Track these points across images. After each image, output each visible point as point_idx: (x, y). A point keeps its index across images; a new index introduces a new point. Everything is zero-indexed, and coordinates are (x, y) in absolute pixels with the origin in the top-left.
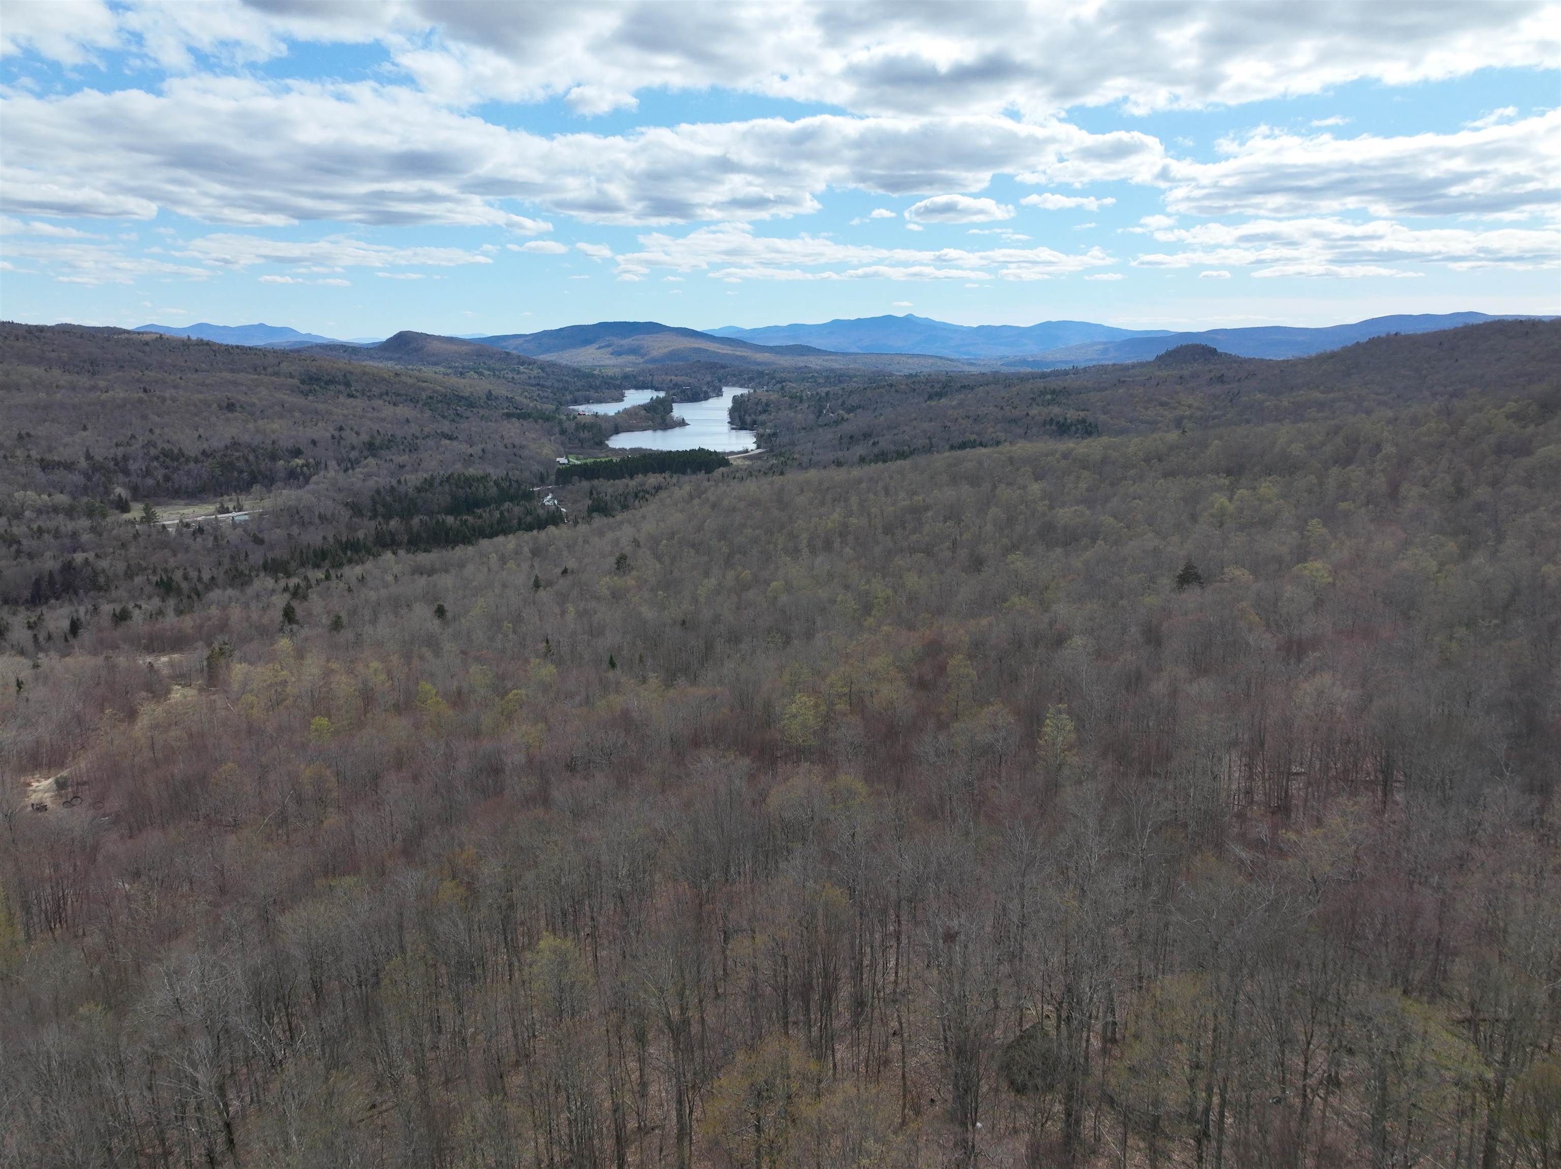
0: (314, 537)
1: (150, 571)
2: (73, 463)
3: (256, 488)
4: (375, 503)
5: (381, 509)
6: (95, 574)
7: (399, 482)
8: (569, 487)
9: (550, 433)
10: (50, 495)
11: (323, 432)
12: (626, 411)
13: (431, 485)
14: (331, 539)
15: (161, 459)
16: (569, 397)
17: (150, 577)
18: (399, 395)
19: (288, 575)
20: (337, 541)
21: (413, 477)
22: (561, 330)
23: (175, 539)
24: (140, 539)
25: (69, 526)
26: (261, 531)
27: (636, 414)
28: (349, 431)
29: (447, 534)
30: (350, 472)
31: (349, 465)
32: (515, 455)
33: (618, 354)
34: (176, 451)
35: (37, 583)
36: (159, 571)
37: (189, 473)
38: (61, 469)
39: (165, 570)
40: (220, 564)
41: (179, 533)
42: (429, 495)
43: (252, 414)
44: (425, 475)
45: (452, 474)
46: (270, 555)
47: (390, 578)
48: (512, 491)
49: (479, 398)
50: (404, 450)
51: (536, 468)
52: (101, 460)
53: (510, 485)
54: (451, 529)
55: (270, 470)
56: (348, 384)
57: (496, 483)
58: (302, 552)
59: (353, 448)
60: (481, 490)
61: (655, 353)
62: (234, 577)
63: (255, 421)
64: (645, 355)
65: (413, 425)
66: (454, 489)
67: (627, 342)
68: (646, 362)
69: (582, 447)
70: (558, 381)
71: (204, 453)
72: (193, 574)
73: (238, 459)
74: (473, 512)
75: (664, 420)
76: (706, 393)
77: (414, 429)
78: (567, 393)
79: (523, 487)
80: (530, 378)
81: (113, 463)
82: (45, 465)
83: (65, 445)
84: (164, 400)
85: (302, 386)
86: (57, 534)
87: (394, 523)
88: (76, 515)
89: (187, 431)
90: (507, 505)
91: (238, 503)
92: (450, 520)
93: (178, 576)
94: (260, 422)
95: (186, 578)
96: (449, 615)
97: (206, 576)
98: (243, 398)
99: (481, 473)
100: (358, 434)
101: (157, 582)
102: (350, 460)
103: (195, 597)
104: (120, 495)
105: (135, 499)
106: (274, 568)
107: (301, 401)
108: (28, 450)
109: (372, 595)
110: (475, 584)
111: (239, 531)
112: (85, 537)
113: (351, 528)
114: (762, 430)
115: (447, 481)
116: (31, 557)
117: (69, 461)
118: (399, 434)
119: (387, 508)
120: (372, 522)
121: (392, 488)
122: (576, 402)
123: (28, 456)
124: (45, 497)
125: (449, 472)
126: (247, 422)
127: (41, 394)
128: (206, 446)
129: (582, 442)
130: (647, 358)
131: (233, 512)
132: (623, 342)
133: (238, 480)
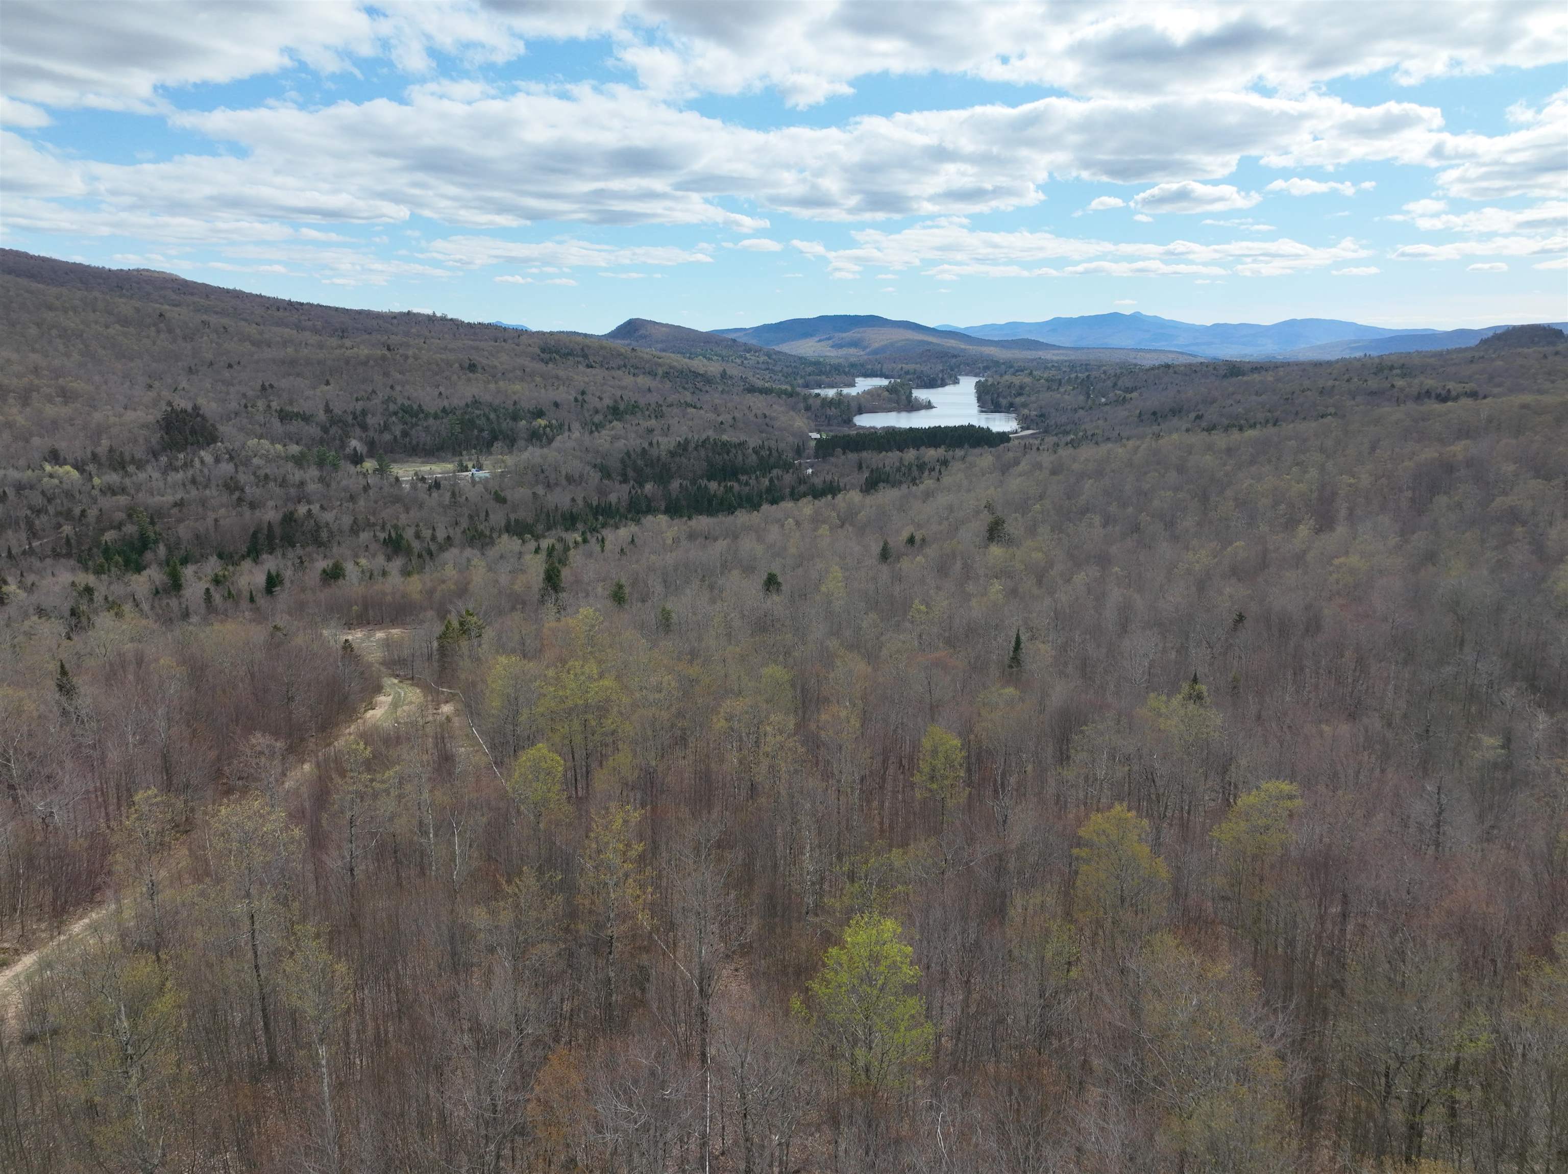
0: (561, 499)
1: (378, 528)
2: (312, 416)
3: (498, 445)
4: (625, 466)
5: (631, 473)
6: (318, 527)
7: (651, 444)
8: (833, 459)
9: (795, 408)
10: (285, 446)
11: (564, 395)
12: (865, 393)
13: (685, 449)
14: (580, 502)
15: (400, 415)
16: (801, 381)
17: (378, 534)
18: (637, 368)
19: (537, 537)
20: (588, 505)
21: (665, 441)
22: (781, 323)
23: (408, 493)
24: (371, 492)
25: (297, 475)
26: (503, 490)
27: (879, 395)
28: (591, 396)
29: (710, 502)
30: (596, 434)
31: (594, 429)
32: (767, 425)
33: (839, 346)
34: (415, 407)
35: (255, 535)
36: (388, 527)
37: (427, 429)
38: (299, 420)
39: (396, 527)
40: (457, 524)
41: (414, 487)
42: (684, 460)
43: (494, 376)
44: (678, 439)
45: (708, 438)
46: (513, 517)
47: (669, 542)
48: (772, 460)
49: (715, 377)
50: (649, 416)
51: (791, 439)
52: (340, 413)
53: (770, 454)
54: (715, 495)
55: (512, 429)
56: (585, 356)
57: (755, 451)
58: (548, 515)
59: (597, 412)
60: (740, 458)
61: (876, 345)
62: (473, 538)
63: (496, 383)
64: (867, 347)
65: (655, 394)
66: (710, 454)
67: (848, 335)
68: (868, 354)
69: (829, 425)
70: (787, 367)
71: (444, 410)
72: (427, 533)
73: (478, 416)
74: (736, 479)
75: (907, 402)
76: (943, 379)
77: (656, 397)
78: (798, 378)
79: (784, 457)
80: (758, 363)
81: (351, 417)
82: (284, 416)
83: (307, 398)
84: (406, 357)
85: (542, 355)
86: (283, 483)
87: (649, 487)
88: (305, 464)
89: (428, 388)
90: (774, 472)
91: (478, 461)
92: (713, 486)
93: (409, 534)
94: (501, 383)
95: (418, 536)
96: (786, 590)
97: (441, 535)
98: (485, 362)
99: (735, 440)
100: (601, 399)
101: (385, 539)
102: (594, 424)
103: (427, 558)
104: (355, 448)
105: (372, 453)
106: (518, 529)
107: (541, 366)
108: (270, 401)
111: (479, 488)
112: (312, 487)
113: (602, 492)
114: (1026, 411)
115: (703, 446)
116: (253, 506)
117: (308, 413)
118: (642, 402)
119: (638, 471)
120: (624, 485)
121: (644, 451)
122: (807, 386)
123: (269, 406)
124: (279, 447)
125: (704, 437)
126: (489, 382)
127: (290, 350)
128: (446, 403)
129: (829, 419)
130: (868, 350)
131: (474, 471)
132: (844, 335)
133: (477, 438)
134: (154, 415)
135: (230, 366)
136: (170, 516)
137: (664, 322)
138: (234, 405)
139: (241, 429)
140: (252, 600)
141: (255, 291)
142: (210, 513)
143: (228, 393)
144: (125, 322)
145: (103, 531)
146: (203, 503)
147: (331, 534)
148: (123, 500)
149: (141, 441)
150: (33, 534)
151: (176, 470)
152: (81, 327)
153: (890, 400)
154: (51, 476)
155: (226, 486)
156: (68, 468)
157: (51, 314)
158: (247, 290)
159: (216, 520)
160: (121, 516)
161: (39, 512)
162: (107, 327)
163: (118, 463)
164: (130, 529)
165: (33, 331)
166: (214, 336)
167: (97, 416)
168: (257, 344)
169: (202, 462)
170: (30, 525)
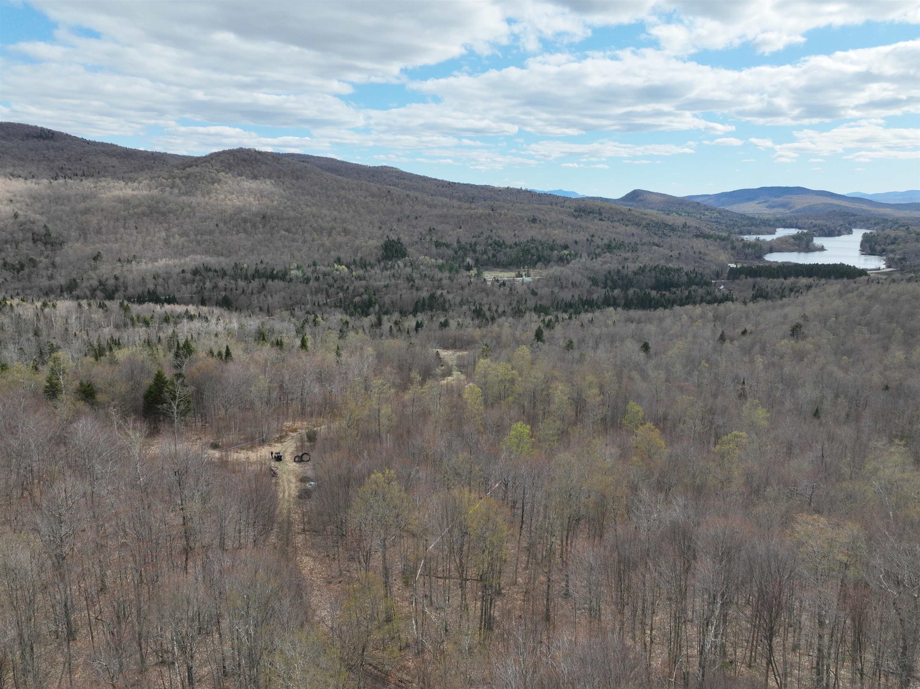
0: (566, 295)
1: (472, 304)
2: (451, 245)
3: (539, 264)
4: (607, 279)
5: (609, 283)
6: (445, 301)
7: (623, 267)
8: (737, 281)
9: (724, 248)
10: (436, 260)
11: (582, 237)
12: (779, 239)
13: (643, 271)
14: (576, 298)
15: (493, 246)
16: (737, 230)
17: (471, 307)
18: (629, 221)
19: (547, 314)
20: (580, 299)
21: (633, 265)
22: (735, 191)
23: (489, 287)
24: (471, 286)
25: (439, 275)
26: (537, 288)
27: (787, 241)
28: (597, 238)
29: (650, 302)
30: (594, 260)
31: (594, 257)
32: (700, 258)
33: (772, 207)
34: (501, 241)
35: (417, 303)
36: (477, 304)
37: (505, 254)
38: (444, 247)
39: (480, 304)
40: (510, 304)
41: (493, 284)
42: (641, 277)
43: (545, 225)
44: (640, 265)
45: (658, 265)
46: (539, 303)
47: (610, 322)
48: (697, 280)
49: (678, 226)
50: (629, 250)
51: (714, 268)
52: (464, 244)
53: (696, 276)
54: (653, 298)
55: (549, 256)
56: (600, 214)
57: (687, 274)
58: (558, 303)
59: (598, 247)
60: (676, 277)
61: (798, 207)
62: (516, 312)
63: (546, 229)
64: (791, 208)
65: (636, 237)
66: (658, 275)
67: (779, 200)
68: (792, 212)
69: (745, 259)
70: (730, 220)
71: (516, 244)
72: (494, 308)
73: (532, 248)
74: (670, 290)
75: (807, 246)
76: (839, 231)
77: (636, 239)
78: (736, 228)
79: (705, 278)
80: (711, 218)
81: (469, 246)
82: (438, 245)
83: (450, 235)
84: (501, 214)
85: (575, 213)
86: (432, 279)
87: (617, 292)
88: (443, 270)
89: (509, 232)
90: (694, 287)
91: (528, 272)
92: (654, 293)
93: (485, 308)
94: (548, 229)
95: (489, 309)
96: (652, 351)
97: (500, 310)
98: (541, 217)
99: (677, 267)
100: (602, 239)
101: (474, 310)
102: (595, 254)
103: (491, 320)
104: (468, 263)
105: (476, 265)
106: (540, 310)
107: (573, 220)
108: (432, 237)
109: (597, 331)
110: (672, 332)
111: (525, 287)
112: (445, 282)
113: (590, 292)
114: (891, 255)
115: (654, 270)
116: (418, 289)
117: (449, 243)
118: (627, 241)
119: (614, 282)
120: (603, 290)
121: (619, 271)
122: (741, 233)
123: (431, 239)
124: (433, 260)
125: (656, 264)
126: (541, 229)
127: (445, 210)
128: (517, 240)
129: (746, 255)
130: (792, 210)
131: (524, 277)
132: (776, 200)
133: (530, 260)
134: (382, 242)
135: (416, 218)
136: (382, 291)
137: (655, 191)
138: (415, 239)
139: (418, 250)
140: (408, 333)
141: (433, 177)
142: (399, 291)
143: (414, 232)
144: (373, 195)
145: (354, 297)
146: (396, 286)
147: (450, 305)
148: (364, 283)
149: (374, 255)
150: (328, 296)
151: (387, 270)
152: (355, 198)
153: (794, 245)
154: (337, 270)
155: (407, 279)
156: (344, 267)
157: (344, 192)
158: (429, 176)
159: (401, 295)
160: (362, 290)
161: (331, 286)
162: (365, 198)
163: (364, 265)
164: (365, 297)
165: (336, 200)
166: (411, 202)
167: (357, 242)
168: (430, 206)
169: (399, 266)
170: (327, 292)
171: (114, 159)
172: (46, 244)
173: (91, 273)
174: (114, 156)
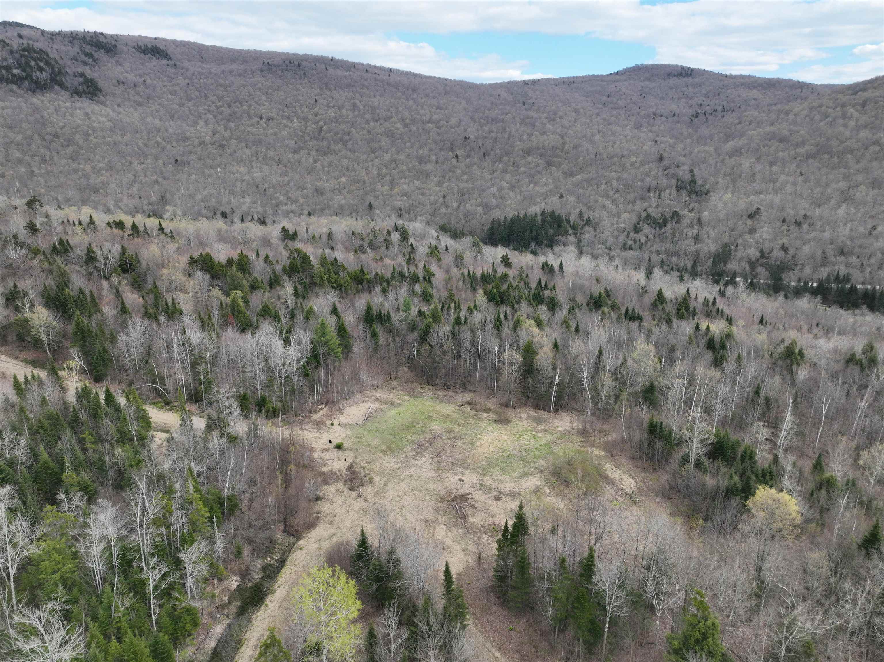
171: (755, 91)
172: (690, 193)
173: (747, 236)
174: (754, 87)
